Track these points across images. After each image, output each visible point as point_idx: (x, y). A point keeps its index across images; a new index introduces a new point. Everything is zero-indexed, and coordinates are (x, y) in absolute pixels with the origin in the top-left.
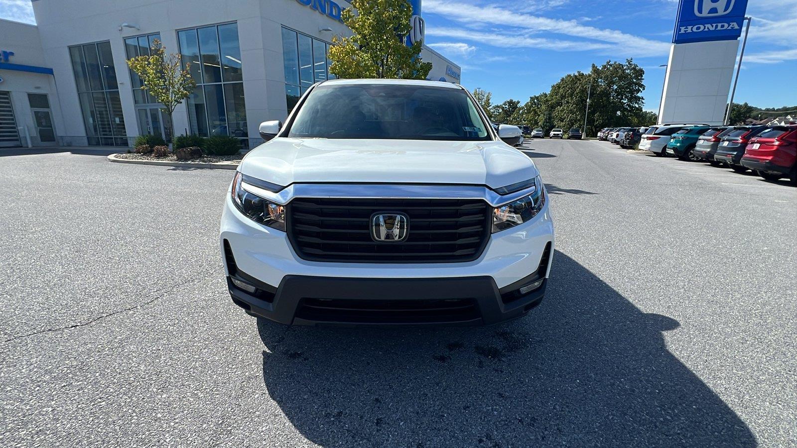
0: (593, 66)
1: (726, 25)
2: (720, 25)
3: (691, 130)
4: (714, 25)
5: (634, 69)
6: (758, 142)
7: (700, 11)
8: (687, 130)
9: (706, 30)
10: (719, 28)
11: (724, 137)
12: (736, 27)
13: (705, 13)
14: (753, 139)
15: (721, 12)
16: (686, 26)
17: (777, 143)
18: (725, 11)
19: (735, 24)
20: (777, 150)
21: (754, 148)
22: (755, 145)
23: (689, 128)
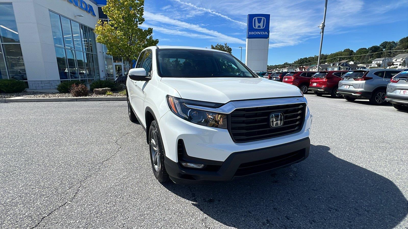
0: (212, 46)
1: (264, 33)
2: (262, 32)
3: (259, 74)
4: (260, 32)
5: (228, 48)
6: (287, 78)
7: (255, 26)
8: (258, 73)
9: (258, 34)
10: (262, 34)
11: (273, 76)
12: (267, 34)
13: (257, 28)
14: (284, 77)
15: (262, 28)
16: (251, 32)
17: (293, 78)
18: (263, 27)
19: (266, 32)
20: (293, 80)
21: (286, 80)
22: (286, 79)
23: (259, 73)
